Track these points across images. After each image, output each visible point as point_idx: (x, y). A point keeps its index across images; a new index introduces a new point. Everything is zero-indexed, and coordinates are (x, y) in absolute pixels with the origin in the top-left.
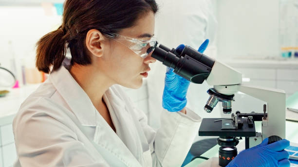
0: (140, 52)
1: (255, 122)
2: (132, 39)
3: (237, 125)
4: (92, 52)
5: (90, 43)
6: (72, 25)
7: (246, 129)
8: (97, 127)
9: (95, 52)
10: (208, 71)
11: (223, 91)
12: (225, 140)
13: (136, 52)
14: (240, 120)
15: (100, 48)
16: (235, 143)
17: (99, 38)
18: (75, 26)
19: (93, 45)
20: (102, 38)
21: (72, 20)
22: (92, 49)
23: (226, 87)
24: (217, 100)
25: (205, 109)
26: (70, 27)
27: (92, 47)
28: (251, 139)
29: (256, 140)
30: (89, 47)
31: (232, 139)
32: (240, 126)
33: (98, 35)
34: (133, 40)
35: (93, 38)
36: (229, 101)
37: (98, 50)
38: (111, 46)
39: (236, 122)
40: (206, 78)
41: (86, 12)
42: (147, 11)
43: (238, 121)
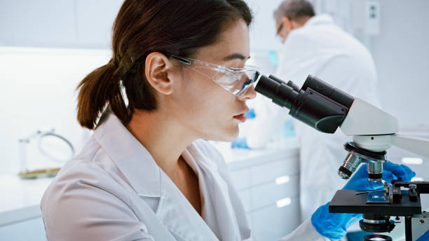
0: (231, 87)
1: (421, 195)
2: (217, 68)
3: (392, 197)
4: (156, 87)
5: (152, 73)
6: (124, 52)
7: (406, 203)
8: (162, 198)
9: (161, 88)
10: (343, 113)
11: (368, 145)
12: (372, 222)
13: (224, 87)
14: (397, 191)
15: (168, 80)
16: (388, 227)
17: (164, 66)
18: (129, 51)
19: (157, 77)
20: (169, 65)
21: (123, 45)
22: (156, 83)
23: (372, 138)
24: (358, 160)
25: (339, 174)
26: (121, 54)
27: (155, 80)
28: (415, 221)
29: (422, 222)
30: (151, 80)
31: (384, 221)
32: (397, 198)
33: (162, 61)
34: (220, 68)
35: (156, 66)
36: (378, 160)
37: (165, 84)
38: (183, 77)
39: (391, 193)
40: (340, 124)
41: (142, 28)
42: (234, 20)
43: (394, 191)
